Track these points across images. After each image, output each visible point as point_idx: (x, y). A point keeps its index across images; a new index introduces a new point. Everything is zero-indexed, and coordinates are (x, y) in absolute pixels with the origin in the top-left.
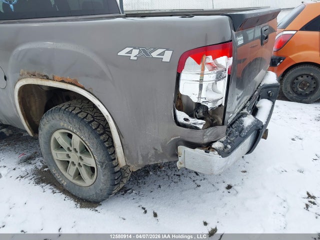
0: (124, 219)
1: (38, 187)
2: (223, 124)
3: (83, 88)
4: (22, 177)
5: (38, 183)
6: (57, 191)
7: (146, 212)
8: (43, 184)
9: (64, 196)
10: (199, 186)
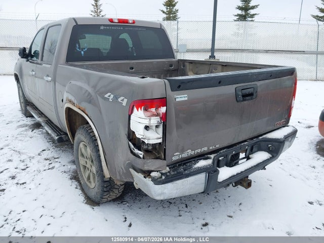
0: (107, 220)
1: (70, 181)
2: (165, 159)
3: (87, 115)
4: (65, 172)
5: (71, 179)
6: (79, 188)
7: (125, 221)
8: (74, 181)
9: (81, 192)
10: (180, 216)
